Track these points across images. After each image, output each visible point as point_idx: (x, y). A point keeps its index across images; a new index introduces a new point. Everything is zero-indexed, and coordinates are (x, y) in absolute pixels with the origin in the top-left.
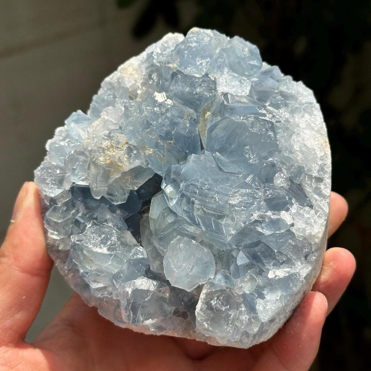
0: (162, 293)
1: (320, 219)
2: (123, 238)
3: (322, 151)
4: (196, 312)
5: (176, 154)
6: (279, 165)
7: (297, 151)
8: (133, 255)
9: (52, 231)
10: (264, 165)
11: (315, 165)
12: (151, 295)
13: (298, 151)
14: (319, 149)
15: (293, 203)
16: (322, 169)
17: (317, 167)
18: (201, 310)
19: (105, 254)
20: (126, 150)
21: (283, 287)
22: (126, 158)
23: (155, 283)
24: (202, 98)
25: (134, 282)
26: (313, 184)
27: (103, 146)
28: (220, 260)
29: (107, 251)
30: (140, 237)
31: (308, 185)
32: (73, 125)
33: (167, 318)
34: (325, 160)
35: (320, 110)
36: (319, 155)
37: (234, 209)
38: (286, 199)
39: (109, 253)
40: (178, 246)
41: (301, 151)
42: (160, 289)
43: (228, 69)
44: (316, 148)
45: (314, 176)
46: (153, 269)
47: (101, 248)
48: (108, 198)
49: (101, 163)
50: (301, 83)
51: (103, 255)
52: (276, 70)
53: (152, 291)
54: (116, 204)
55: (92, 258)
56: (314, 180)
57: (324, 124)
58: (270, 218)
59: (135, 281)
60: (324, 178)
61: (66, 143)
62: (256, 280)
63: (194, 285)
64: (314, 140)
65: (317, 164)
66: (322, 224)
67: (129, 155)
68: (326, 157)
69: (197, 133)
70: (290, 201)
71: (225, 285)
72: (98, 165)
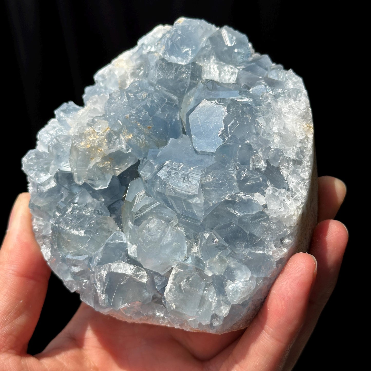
0: (139, 278)
1: (297, 202)
2: (105, 224)
3: (303, 135)
4: (165, 293)
5: (156, 139)
6: (255, 147)
7: (274, 133)
8: (112, 240)
9: (37, 217)
10: (239, 146)
11: (294, 147)
12: (127, 279)
13: (276, 133)
14: (300, 133)
15: (268, 185)
16: (301, 152)
17: (296, 150)
18: (170, 290)
19: (81, 236)
20: (106, 135)
21: (254, 269)
22: (105, 142)
23: (132, 267)
24: (185, 85)
25: (110, 266)
26: (290, 167)
27: (85, 132)
28: (196, 244)
29: (84, 234)
30: (121, 223)
31: (285, 168)
32: (62, 114)
33: (145, 304)
34: (305, 144)
35: (307, 97)
36: (299, 139)
37: (203, 189)
38: (260, 180)
39: (86, 236)
40: (147, 225)
41: (280, 135)
42: (137, 273)
43: (214, 58)
44: (297, 132)
45: (292, 158)
46: (131, 253)
47: (78, 230)
48: (90, 184)
49: (82, 147)
50: (291, 71)
51: (80, 237)
52: (266, 58)
53: (128, 275)
54: (96, 189)
55: (69, 241)
56: (291, 163)
57: (310, 109)
58: (240, 198)
59: (112, 264)
60: (303, 161)
61: (54, 132)
62: (225, 262)
63: (167, 268)
64: (296, 123)
65: (296, 147)
66: (299, 207)
67: (108, 140)
68: (307, 141)
69: (178, 119)
70: (264, 182)
71: (195, 266)
72: (78, 150)
